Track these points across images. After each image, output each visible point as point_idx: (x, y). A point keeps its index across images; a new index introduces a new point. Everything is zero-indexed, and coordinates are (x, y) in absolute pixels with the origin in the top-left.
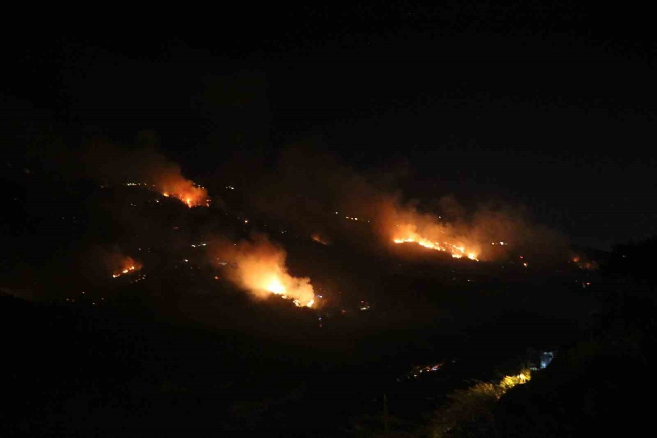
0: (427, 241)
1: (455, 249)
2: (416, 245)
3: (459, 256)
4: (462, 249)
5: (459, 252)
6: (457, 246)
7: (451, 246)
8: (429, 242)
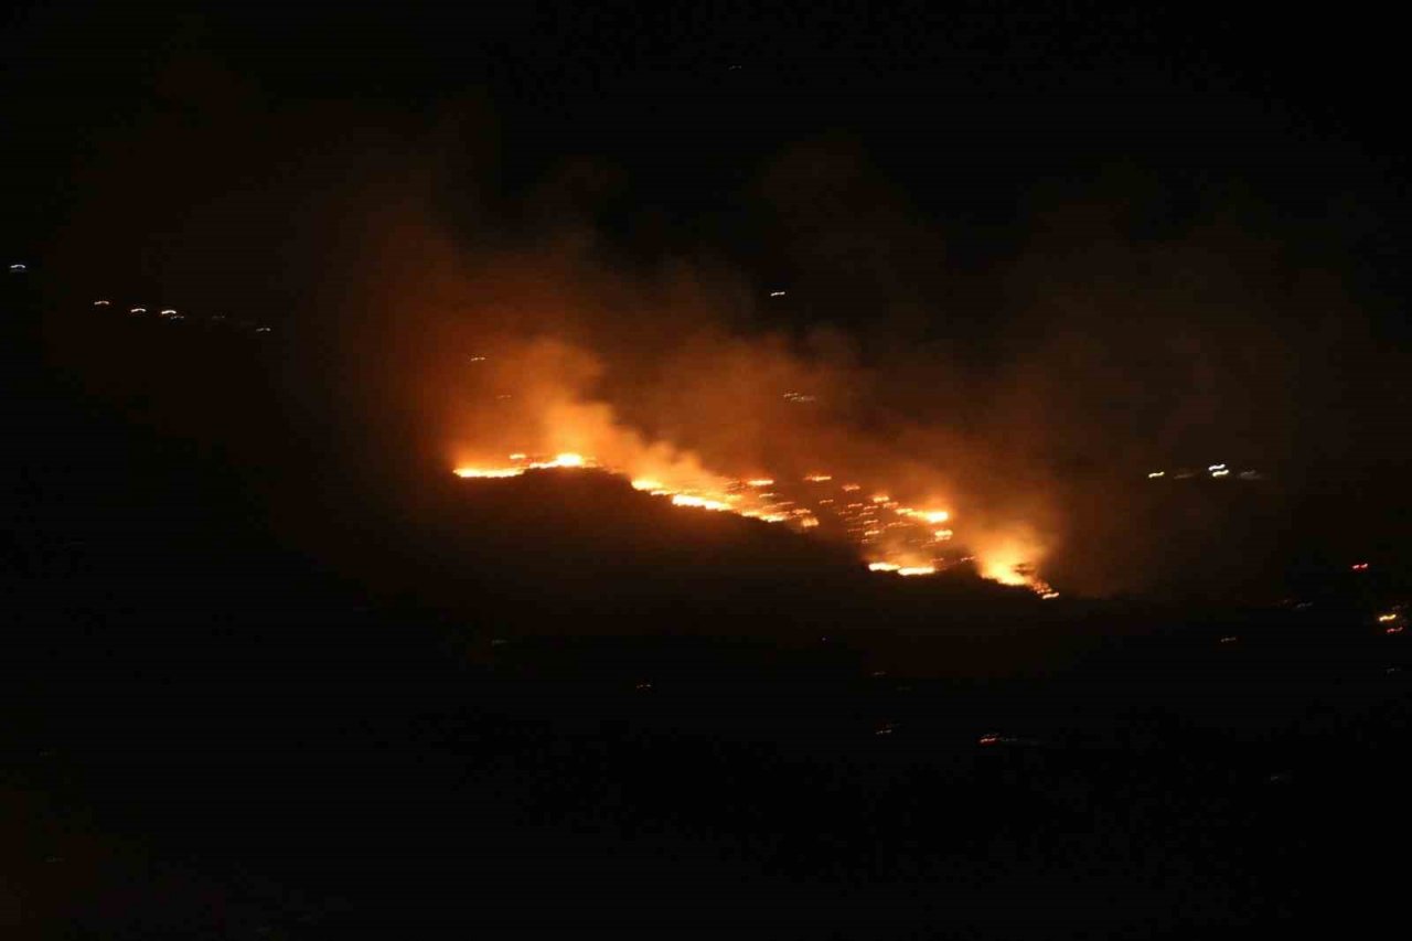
0: (674, 460)
1: (882, 514)
2: (605, 488)
3: (913, 567)
4: (935, 515)
5: (916, 537)
6: (904, 499)
7: (863, 497)
8: (689, 465)
